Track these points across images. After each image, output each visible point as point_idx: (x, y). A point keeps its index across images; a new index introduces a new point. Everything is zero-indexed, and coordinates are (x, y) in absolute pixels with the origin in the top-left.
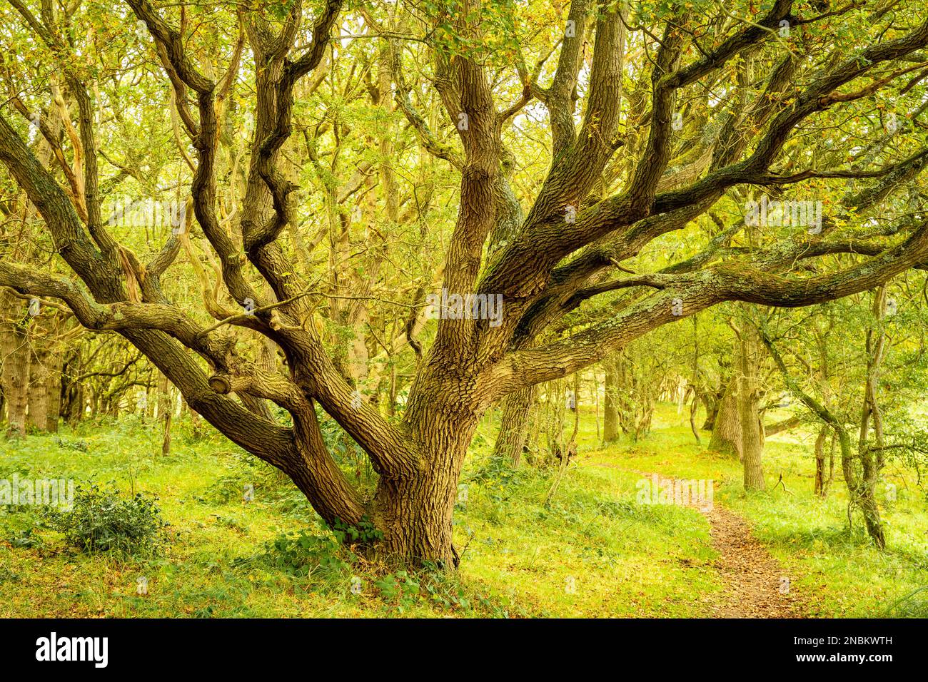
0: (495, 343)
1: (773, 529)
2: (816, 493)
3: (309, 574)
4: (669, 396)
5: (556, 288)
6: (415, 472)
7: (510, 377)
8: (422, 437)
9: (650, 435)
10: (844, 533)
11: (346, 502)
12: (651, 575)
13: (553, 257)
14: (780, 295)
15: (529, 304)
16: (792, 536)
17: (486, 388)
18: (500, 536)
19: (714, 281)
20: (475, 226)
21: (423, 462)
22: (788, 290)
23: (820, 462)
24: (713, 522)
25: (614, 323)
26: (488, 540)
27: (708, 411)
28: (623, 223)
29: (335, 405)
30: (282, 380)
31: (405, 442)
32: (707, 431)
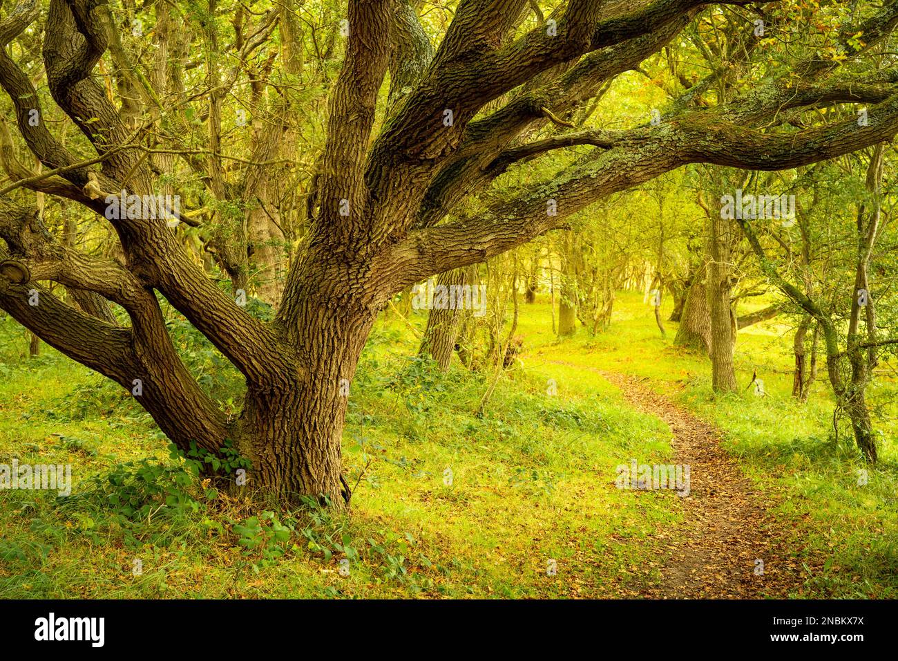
0: (395, 218)
1: (744, 440)
2: (794, 394)
3: (149, 516)
4: (635, 284)
5: (473, 147)
6: (292, 383)
7: (415, 262)
8: (301, 339)
9: (610, 328)
10: (828, 445)
11: (203, 422)
12: (596, 503)
13: (468, 106)
14: (759, 155)
15: (440, 168)
16: (768, 448)
17: (383, 275)
18: (418, 454)
19: (675, 138)
20: (367, 66)
21: (302, 371)
22: (769, 148)
23: (800, 359)
24: (675, 431)
25: (548, 193)
26: (402, 460)
27: (676, 300)
28: (557, 61)
29: (185, 299)
30: (110, 265)
31: (279, 345)
32: (674, 323)
